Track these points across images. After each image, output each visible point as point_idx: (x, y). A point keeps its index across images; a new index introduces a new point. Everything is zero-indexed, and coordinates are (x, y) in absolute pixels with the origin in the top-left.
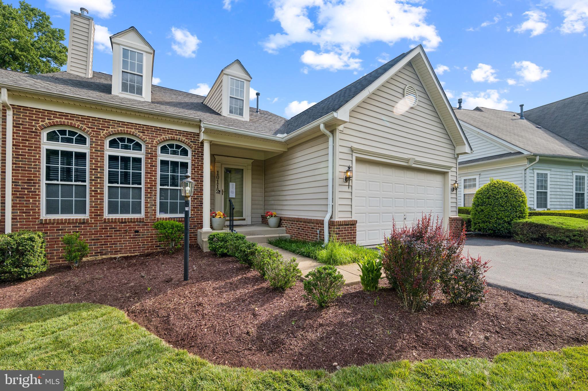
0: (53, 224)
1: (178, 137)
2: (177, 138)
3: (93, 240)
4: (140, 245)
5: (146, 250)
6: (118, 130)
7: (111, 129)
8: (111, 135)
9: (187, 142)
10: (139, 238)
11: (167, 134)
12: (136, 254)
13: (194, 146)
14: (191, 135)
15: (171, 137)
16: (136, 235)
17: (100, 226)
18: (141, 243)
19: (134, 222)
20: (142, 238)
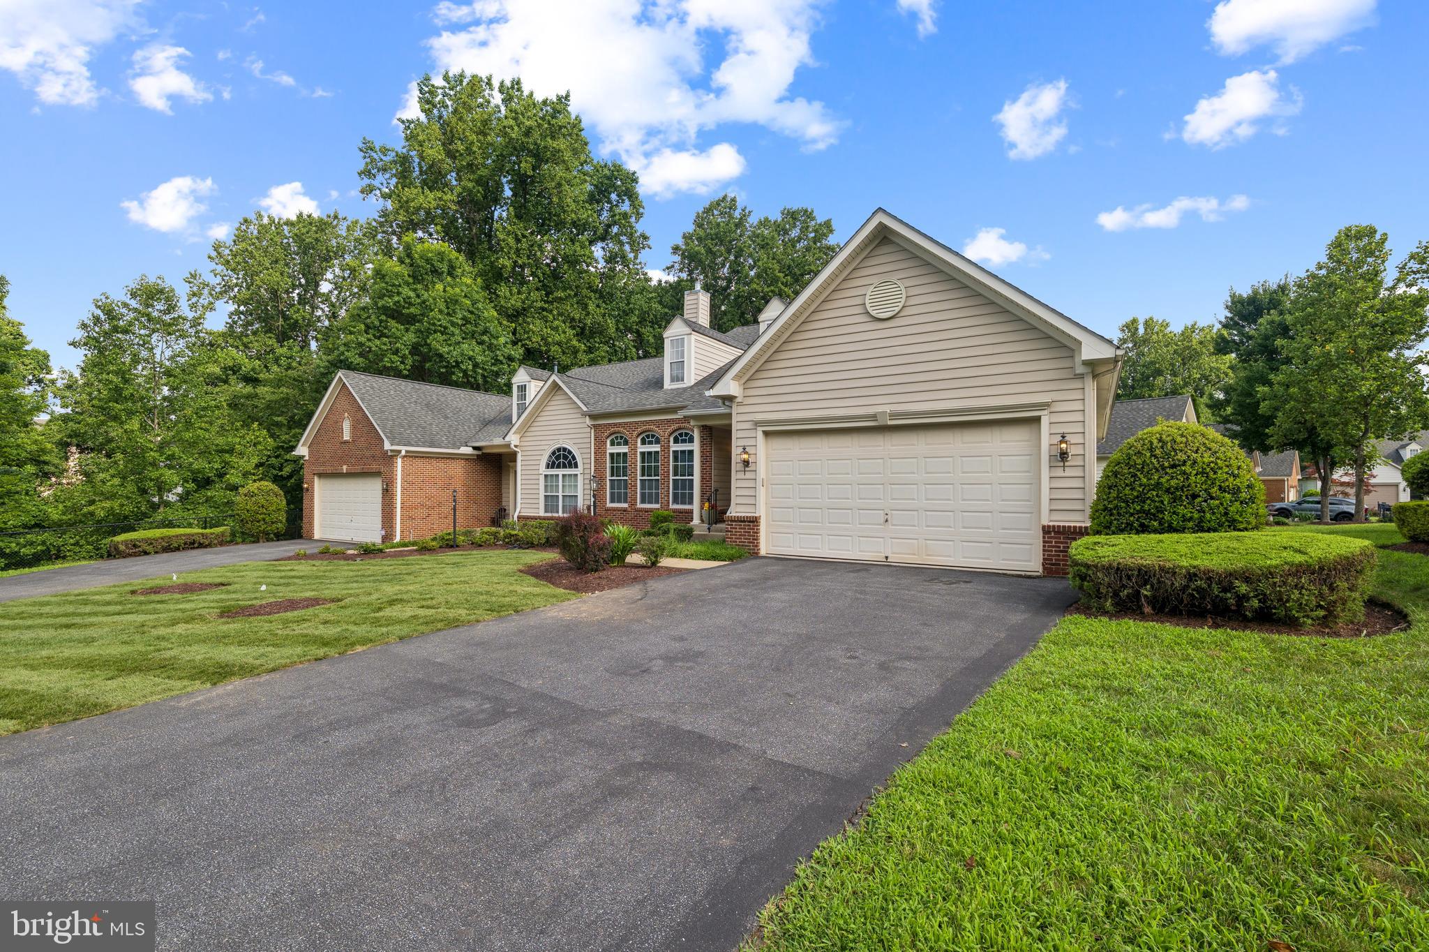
2: (683, 426)
6: (643, 429)
7: (639, 430)
8: (640, 434)
11: (676, 424)
15: (678, 426)
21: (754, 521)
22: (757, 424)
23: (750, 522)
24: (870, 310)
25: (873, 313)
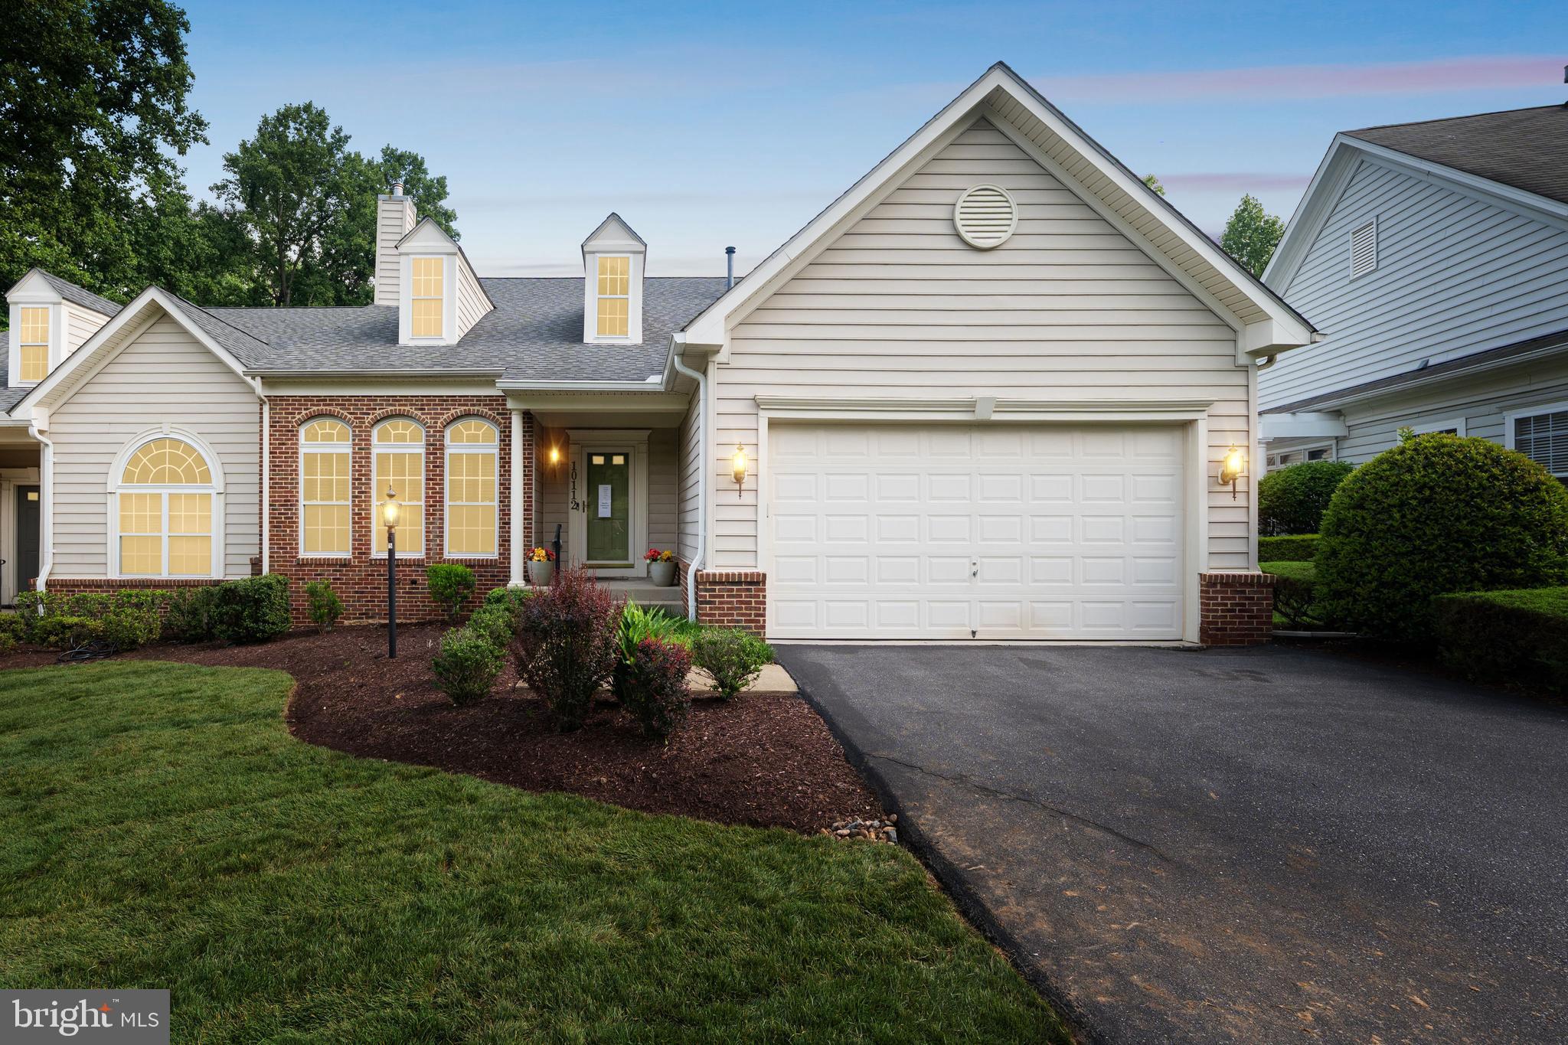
0: (311, 565)
1: (476, 408)
2: (474, 410)
3: (357, 592)
4: (419, 606)
5: (427, 615)
6: (387, 411)
7: (378, 412)
8: (378, 421)
9: (490, 415)
10: (417, 593)
11: (459, 405)
12: (413, 621)
13: (503, 421)
14: (498, 400)
15: (465, 410)
16: (413, 588)
17: (366, 571)
18: (421, 602)
19: (410, 566)
20: (421, 593)
21: (757, 582)
22: (757, 403)
23: (751, 583)
24: (962, 230)
25: (968, 237)
